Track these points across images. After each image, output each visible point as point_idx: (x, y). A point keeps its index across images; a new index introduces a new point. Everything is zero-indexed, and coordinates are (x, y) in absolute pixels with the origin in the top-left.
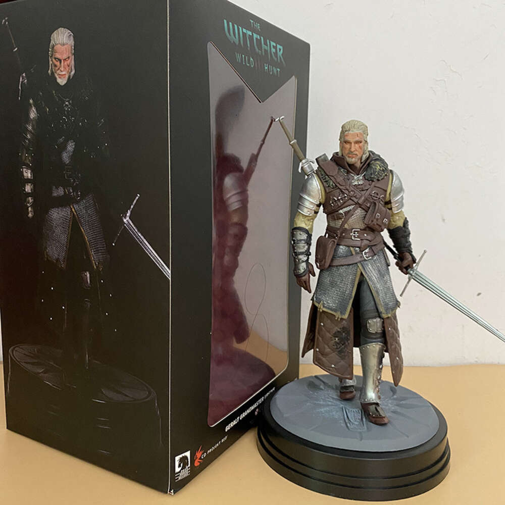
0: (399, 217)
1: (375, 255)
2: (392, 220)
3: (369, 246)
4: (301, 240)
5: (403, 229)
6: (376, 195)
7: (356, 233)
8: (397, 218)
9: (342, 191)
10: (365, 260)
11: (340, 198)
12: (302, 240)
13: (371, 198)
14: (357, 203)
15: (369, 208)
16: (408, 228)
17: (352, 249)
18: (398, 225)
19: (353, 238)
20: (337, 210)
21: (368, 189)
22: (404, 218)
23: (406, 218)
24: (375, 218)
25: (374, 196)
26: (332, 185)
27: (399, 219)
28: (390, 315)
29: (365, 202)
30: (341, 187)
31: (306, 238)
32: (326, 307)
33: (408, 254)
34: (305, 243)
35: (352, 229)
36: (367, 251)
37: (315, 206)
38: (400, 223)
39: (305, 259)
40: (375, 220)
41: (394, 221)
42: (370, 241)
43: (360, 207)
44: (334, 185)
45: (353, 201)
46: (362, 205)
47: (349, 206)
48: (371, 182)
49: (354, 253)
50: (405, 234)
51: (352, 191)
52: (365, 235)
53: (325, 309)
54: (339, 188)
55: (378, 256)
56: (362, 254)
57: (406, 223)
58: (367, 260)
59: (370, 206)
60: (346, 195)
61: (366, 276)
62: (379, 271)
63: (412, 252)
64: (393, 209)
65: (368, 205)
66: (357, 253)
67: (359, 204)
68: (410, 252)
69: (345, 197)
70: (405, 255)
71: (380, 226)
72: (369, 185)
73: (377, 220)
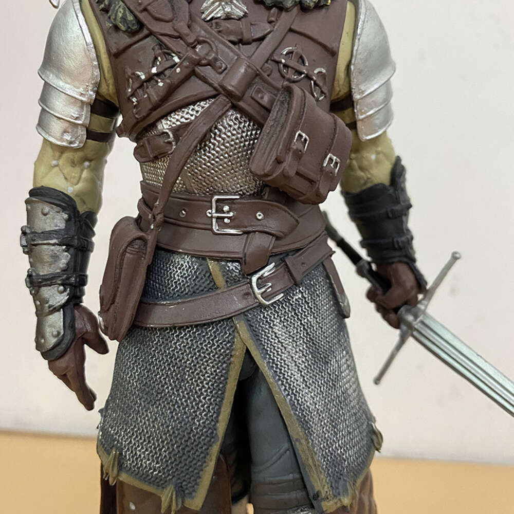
0: (378, 153)
1: (297, 285)
2: (354, 162)
3: (273, 255)
4: (47, 235)
5: (391, 191)
6: (293, 63)
7: (226, 208)
8: (373, 157)
9: (161, 45)
10: (261, 306)
11: (154, 70)
12: (50, 232)
13: (276, 74)
14: (218, 92)
15: (269, 111)
16: (403, 190)
17: (212, 265)
18: (377, 181)
19: (215, 227)
20: (151, 120)
21: (262, 39)
22: (393, 160)
23: (398, 159)
24: (288, 148)
25: (285, 66)
26: (124, 19)
27: (378, 161)
28: (346, 501)
29: (249, 85)
30: (157, 27)
31: (62, 225)
32: (128, 470)
33: (403, 270)
34: (59, 245)
35: (212, 195)
36: (266, 272)
37: (86, 111)
38: (381, 174)
39: (63, 298)
40: (289, 158)
41: (362, 169)
42: (278, 238)
43: (234, 107)
44: (130, 18)
45: (204, 80)
46: (240, 99)
47: (194, 103)
48: (274, 10)
49: (220, 280)
50: (397, 208)
51: (199, 42)
52: (260, 215)
53: (124, 477)
54: (151, 34)
55: (309, 287)
56: (250, 283)
57: (397, 172)
58: (265, 307)
59: (272, 102)
60: (176, 60)
61: (262, 364)
62: (312, 342)
63: (414, 260)
64: (359, 125)
65: (266, 100)
66: (231, 281)
67: (229, 94)
68: (410, 261)
69: (174, 65)
70: (396, 271)
71: (311, 181)
72: (270, 22)
73: (298, 155)
